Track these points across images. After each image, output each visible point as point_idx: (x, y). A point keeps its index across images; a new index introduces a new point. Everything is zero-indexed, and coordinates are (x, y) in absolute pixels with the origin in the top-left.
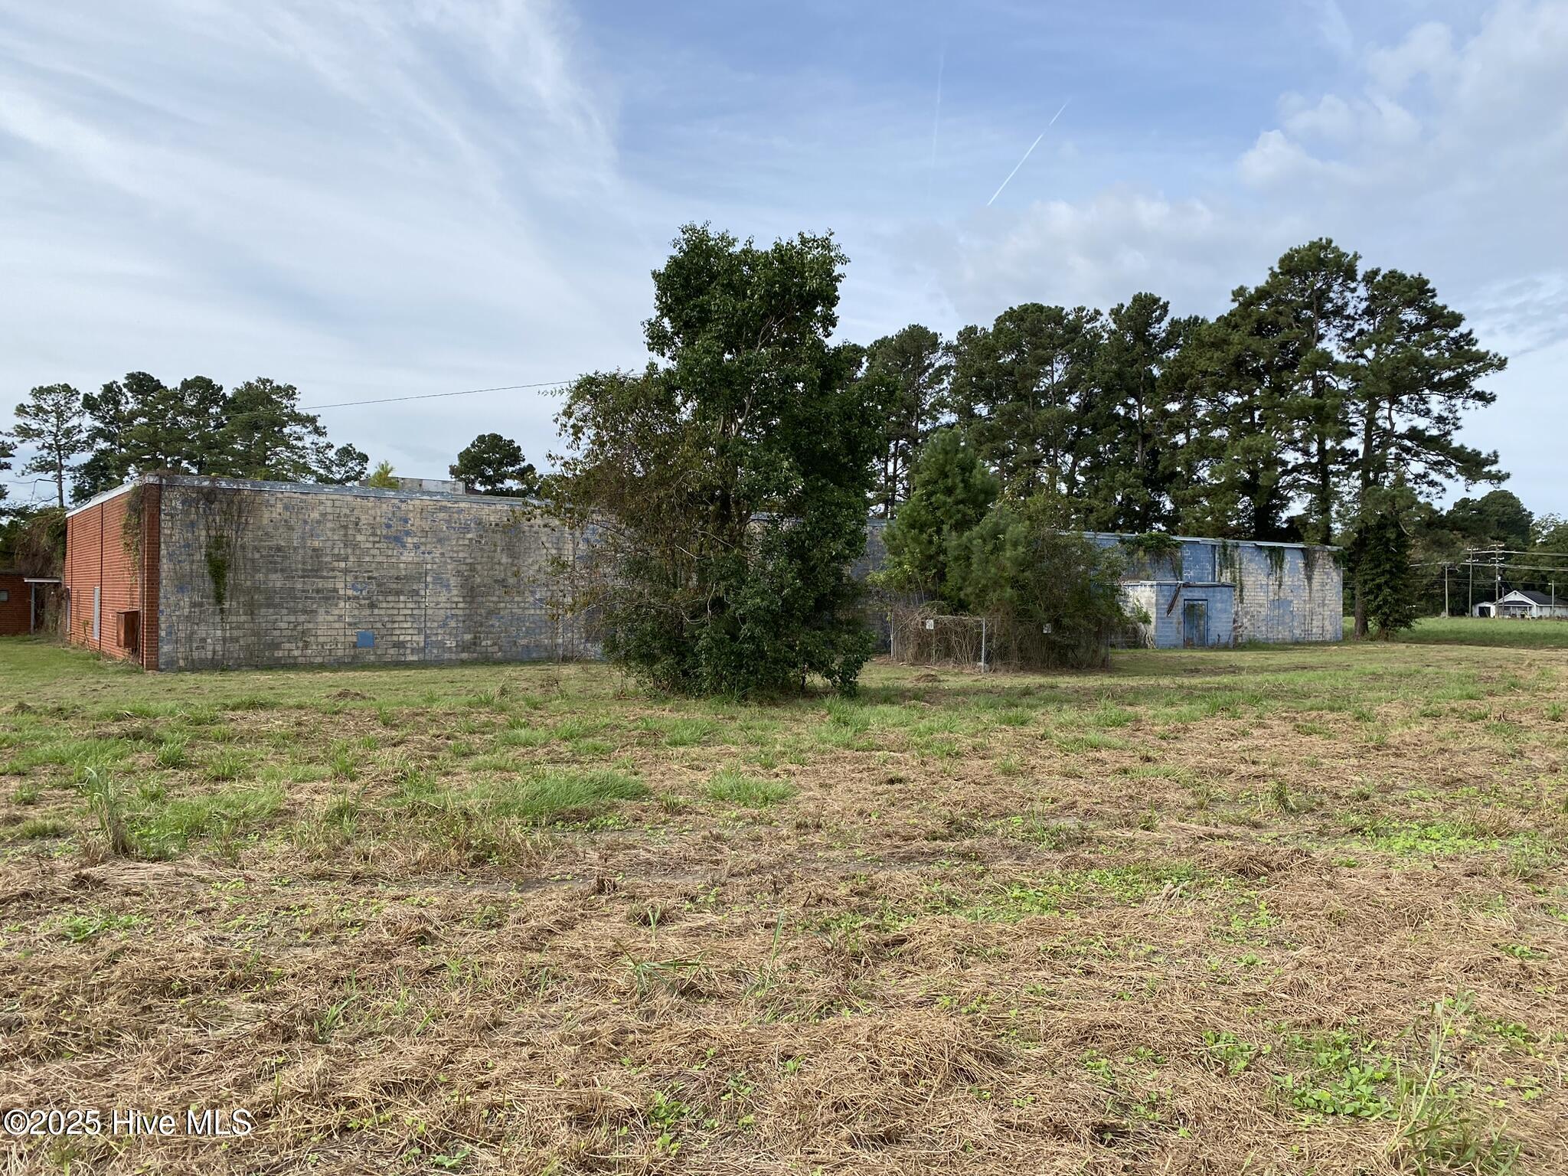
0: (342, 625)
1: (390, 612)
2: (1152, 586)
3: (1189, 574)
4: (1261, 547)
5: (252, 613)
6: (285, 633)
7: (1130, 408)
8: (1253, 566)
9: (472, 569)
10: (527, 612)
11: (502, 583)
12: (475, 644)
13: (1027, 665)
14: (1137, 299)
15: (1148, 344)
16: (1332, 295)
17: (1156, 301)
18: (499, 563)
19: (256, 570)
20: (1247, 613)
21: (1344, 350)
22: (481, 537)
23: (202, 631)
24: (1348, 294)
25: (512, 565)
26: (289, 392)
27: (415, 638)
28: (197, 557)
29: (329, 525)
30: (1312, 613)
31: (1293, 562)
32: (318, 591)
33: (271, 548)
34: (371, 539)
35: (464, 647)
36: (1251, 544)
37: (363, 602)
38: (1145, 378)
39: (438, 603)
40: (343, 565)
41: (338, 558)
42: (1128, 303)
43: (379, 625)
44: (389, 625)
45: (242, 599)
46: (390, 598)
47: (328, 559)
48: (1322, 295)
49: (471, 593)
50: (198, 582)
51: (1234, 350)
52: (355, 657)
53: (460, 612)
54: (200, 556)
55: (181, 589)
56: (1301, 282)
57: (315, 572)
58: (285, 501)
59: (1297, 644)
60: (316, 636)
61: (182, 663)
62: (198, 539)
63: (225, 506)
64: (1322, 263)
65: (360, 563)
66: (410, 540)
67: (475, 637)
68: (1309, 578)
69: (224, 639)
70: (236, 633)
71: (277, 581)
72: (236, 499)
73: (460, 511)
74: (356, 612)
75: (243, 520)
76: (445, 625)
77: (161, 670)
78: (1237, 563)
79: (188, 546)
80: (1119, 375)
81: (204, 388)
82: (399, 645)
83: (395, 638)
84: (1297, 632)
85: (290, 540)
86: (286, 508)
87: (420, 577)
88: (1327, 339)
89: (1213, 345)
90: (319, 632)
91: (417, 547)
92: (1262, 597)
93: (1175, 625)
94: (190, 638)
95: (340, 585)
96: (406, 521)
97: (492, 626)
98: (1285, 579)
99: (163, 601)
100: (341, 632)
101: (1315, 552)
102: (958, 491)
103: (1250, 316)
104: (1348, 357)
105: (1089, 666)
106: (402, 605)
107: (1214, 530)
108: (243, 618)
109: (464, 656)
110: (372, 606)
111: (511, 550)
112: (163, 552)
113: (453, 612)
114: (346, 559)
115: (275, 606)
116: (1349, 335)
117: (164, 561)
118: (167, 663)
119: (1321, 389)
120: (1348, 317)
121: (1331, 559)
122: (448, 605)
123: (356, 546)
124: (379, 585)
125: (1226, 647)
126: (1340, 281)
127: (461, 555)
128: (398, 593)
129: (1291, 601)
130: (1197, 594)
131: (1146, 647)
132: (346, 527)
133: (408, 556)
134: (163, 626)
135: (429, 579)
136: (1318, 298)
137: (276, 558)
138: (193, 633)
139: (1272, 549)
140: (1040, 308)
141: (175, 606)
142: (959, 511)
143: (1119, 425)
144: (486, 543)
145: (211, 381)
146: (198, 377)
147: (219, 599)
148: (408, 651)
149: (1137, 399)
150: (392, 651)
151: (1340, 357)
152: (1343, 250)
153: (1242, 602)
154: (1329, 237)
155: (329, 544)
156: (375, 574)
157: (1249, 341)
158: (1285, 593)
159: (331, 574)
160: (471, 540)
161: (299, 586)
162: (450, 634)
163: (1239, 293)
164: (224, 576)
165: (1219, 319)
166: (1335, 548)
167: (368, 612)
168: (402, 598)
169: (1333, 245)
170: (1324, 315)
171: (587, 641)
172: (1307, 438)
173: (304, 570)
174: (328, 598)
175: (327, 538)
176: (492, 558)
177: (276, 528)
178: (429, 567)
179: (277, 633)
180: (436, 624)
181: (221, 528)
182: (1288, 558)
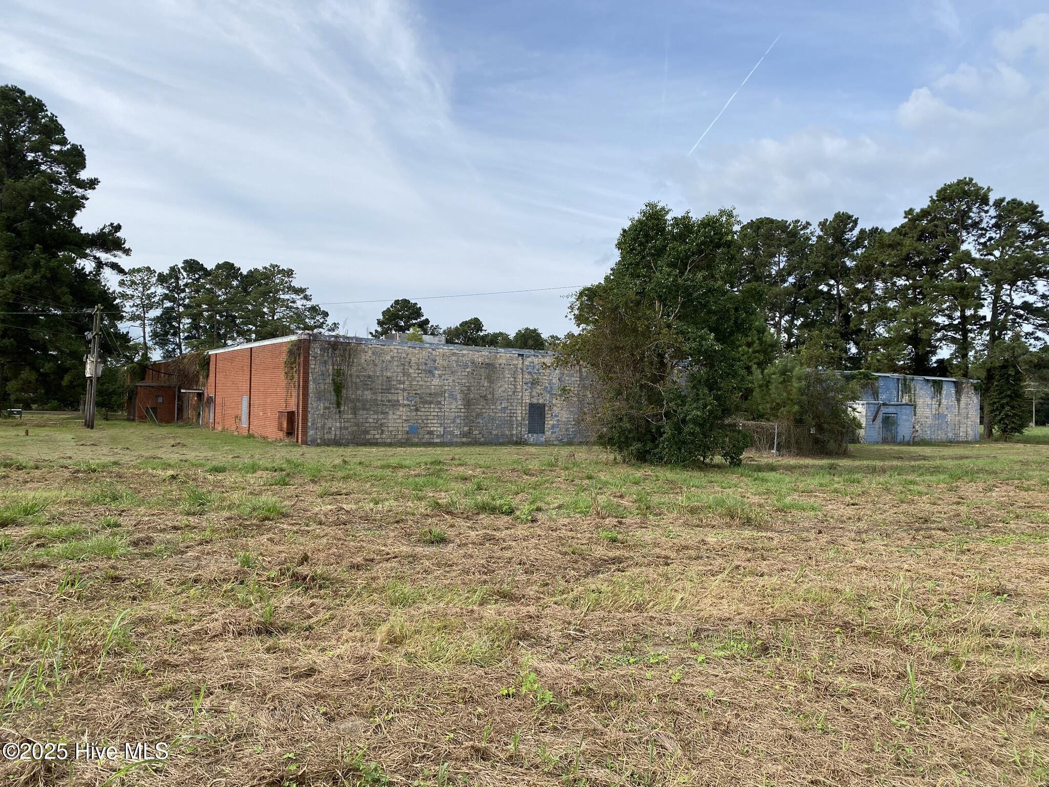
0: (401, 421)
1: (426, 414)
2: (863, 404)
3: (883, 397)
4: (928, 380)
5: (355, 414)
6: (372, 425)
7: (831, 286)
8: (922, 392)
9: (469, 390)
10: (497, 415)
11: (484, 397)
12: (470, 433)
13: (801, 453)
14: (837, 216)
15: (844, 245)
16: (971, 214)
17: (850, 217)
18: (483, 386)
19: (357, 389)
20: (918, 422)
21: (979, 250)
22: (474, 370)
23: (329, 423)
24: (983, 214)
25: (490, 387)
26: (289, 273)
27: (439, 429)
28: (327, 381)
29: (395, 363)
30: (960, 422)
31: (948, 390)
32: (389, 401)
33: (365, 376)
34: (417, 371)
35: (464, 435)
36: (921, 378)
37: (412, 408)
38: (842, 267)
39: (451, 409)
40: (402, 386)
41: (400, 382)
42: (831, 218)
43: (420, 421)
44: (425, 421)
45: (350, 405)
46: (426, 406)
47: (394, 383)
48: (965, 214)
49: (468, 403)
50: (328, 395)
51: (905, 251)
52: (407, 439)
53: (462, 414)
54: (329, 380)
55: (319, 399)
56: (951, 205)
57: (388, 390)
58: (373, 349)
59: (950, 443)
60: (388, 427)
61: (319, 441)
62: (328, 371)
63: (342, 352)
64: (966, 194)
65: (411, 386)
66: (437, 372)
67: (470, 429)
68: (958, 400)
69: (341, 428)
70: (347, 425)
71: (368, 395)
72: (348, 348)
73: (464, 355)
74: (409, 414)
75: (351, 360)
76: (454, 422)
77: (309, 445)
78: (913, 390)
79: (323, 374)
80: (825, 265)
81: (229, 269)
82: (430, 433)
83: (428, 429)
84: (950, 435)
85: (375, 371)
86: (373, 353)
87: (442, 394)
88: (967, 242)
89: (890, 246)
90: (390, 425)
91: (440, 376)
92: (927, 412)
93: (877, 429)
94: (323, 427)
95: (400, 398)
96: (435, 361)
97: (479, 422)
98: (943, 401)
99: (310, 406)
100: (401, 425)
101: (962, 383)
102: (755, 345)
103: (916, 228)
104: (981, 255)
105: (837, 454)
106: (432, 410)
107: (888, 367)
108: (350, 416)
109: (464, 440)
110: (417, 410)
111: (489, 378)
112: (311, 378)
113: (459, 414)
114: (404, 383)
115: (367, 410)
116: (982, 240)
117: (311, 383)
118: (311, 441)
119: (963, 275)
120: (982, 229)
121: (973, 388)
122: (456, 410)
123: (409, 375)
124: (420, 398)
125: (908, 444)
126: (977, 205)
127: (463, 381)
128: (431, 403)
129: (947, 415)
130: (891, 410)
131: (860, 442)
132: (404, 365)
133: (436, 382)
134: (310, 420)
135: (446, 395)
136: (963, 217)
137: (368, 382)
138: (325, 424)
139: (934, 381)
140: (771, 221)
141: (317, 407)
142: (756, 357)
143: (824, 298)
144: (476, 375)
145: (233, 264)
146: (226, 262)
147: (338, 405)
148: (435, 436)
149: (836, 281)
150: (427, 436)
151: (976, 255)
152: (980, 185)
153: (915, 415)
154: (971, 176)
155: (395, 374)
156: (419, 392)
157: (916, 245)
158: (943, 410)
159: (396, 391)
160: (468, 372)
161: (379, 398)
162: (457, 427)
163: (909, 212)
164: (341, 392)
165: (893, 230)
166: (975, 381)
167: (414, 413)
168: (432, 406)
169: (974, 182)
170: (966, 228)
171: (529, 433)
172: (953, 308)
173: (382, 389)
174: (394, 405)
175: (394, 371)
176: (480, 383)
177: (368, 365)
178: (446, 388)
179: (368, 425)
180: (449, 421)
181: (340, 364)
182: (945, 387)
